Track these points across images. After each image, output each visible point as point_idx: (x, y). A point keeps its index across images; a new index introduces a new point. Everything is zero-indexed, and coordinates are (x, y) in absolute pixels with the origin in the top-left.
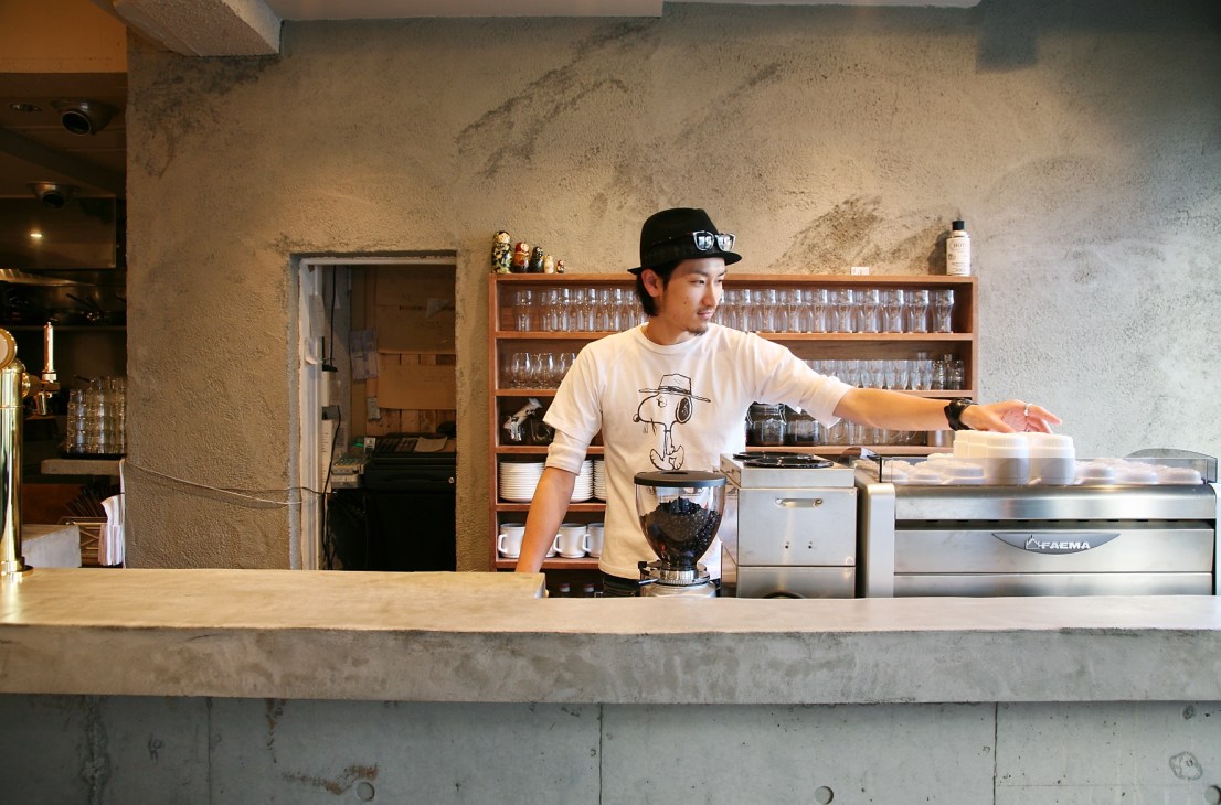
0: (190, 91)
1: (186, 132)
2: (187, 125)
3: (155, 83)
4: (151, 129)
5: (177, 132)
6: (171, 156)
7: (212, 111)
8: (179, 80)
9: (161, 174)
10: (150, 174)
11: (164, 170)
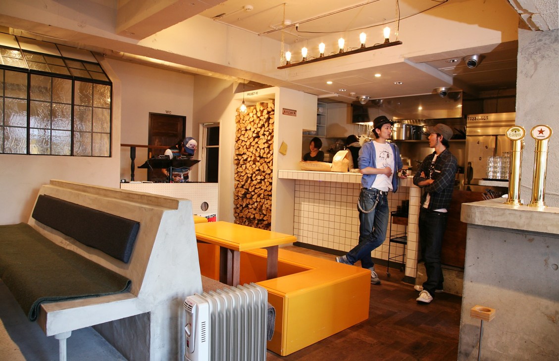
0: (545, 44)
1: (542, 60)
2: (543, 57)
3: (530, 43)
4: (527, 60)
5: (538, 60)
6: (536, 69)
7: (554, 50)
8: (540, 40)
9: (531, 77)
10: (527, 77)
11: (532, 75)
